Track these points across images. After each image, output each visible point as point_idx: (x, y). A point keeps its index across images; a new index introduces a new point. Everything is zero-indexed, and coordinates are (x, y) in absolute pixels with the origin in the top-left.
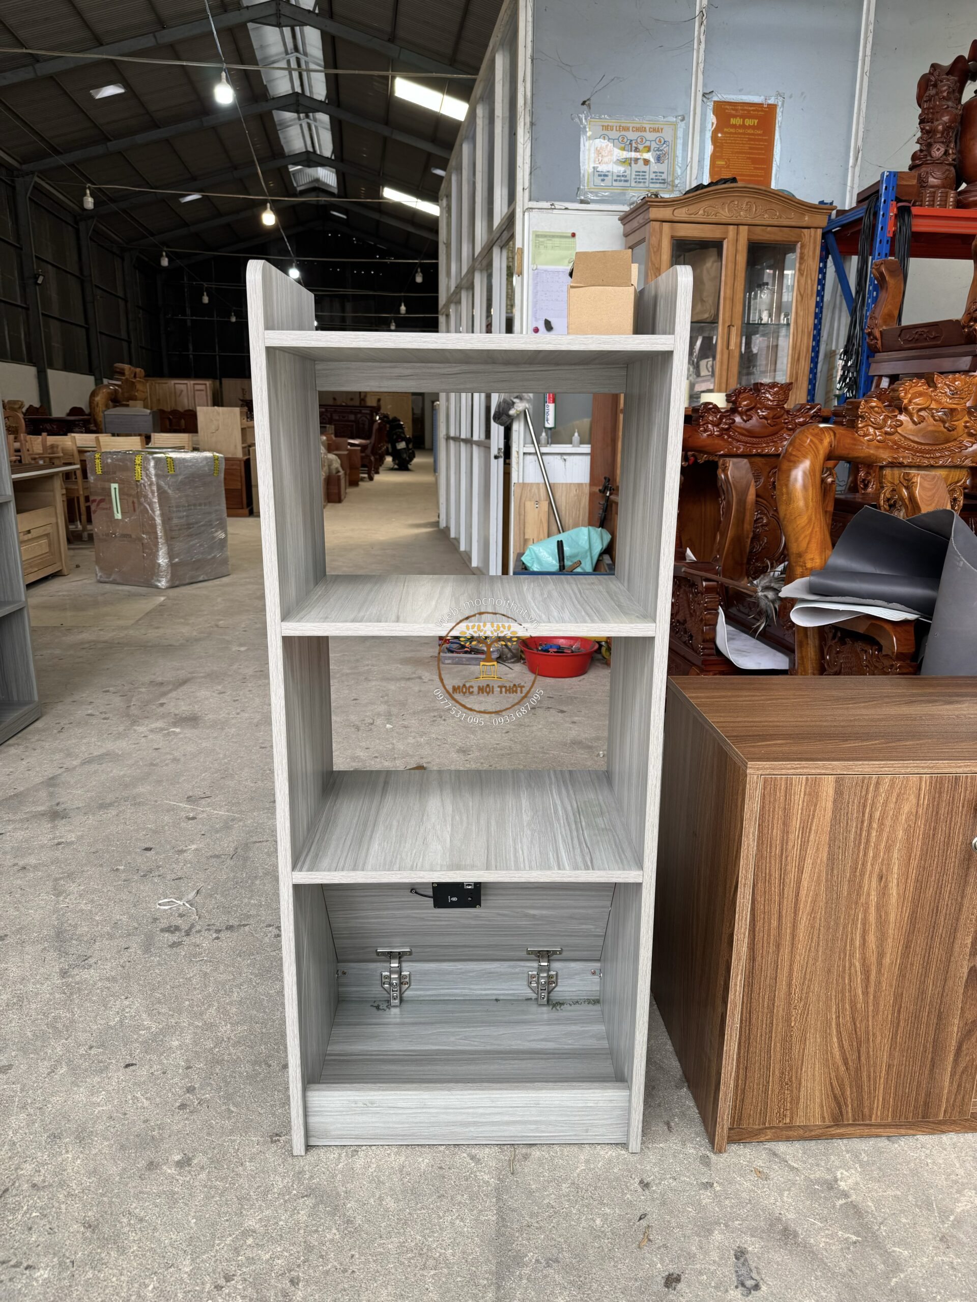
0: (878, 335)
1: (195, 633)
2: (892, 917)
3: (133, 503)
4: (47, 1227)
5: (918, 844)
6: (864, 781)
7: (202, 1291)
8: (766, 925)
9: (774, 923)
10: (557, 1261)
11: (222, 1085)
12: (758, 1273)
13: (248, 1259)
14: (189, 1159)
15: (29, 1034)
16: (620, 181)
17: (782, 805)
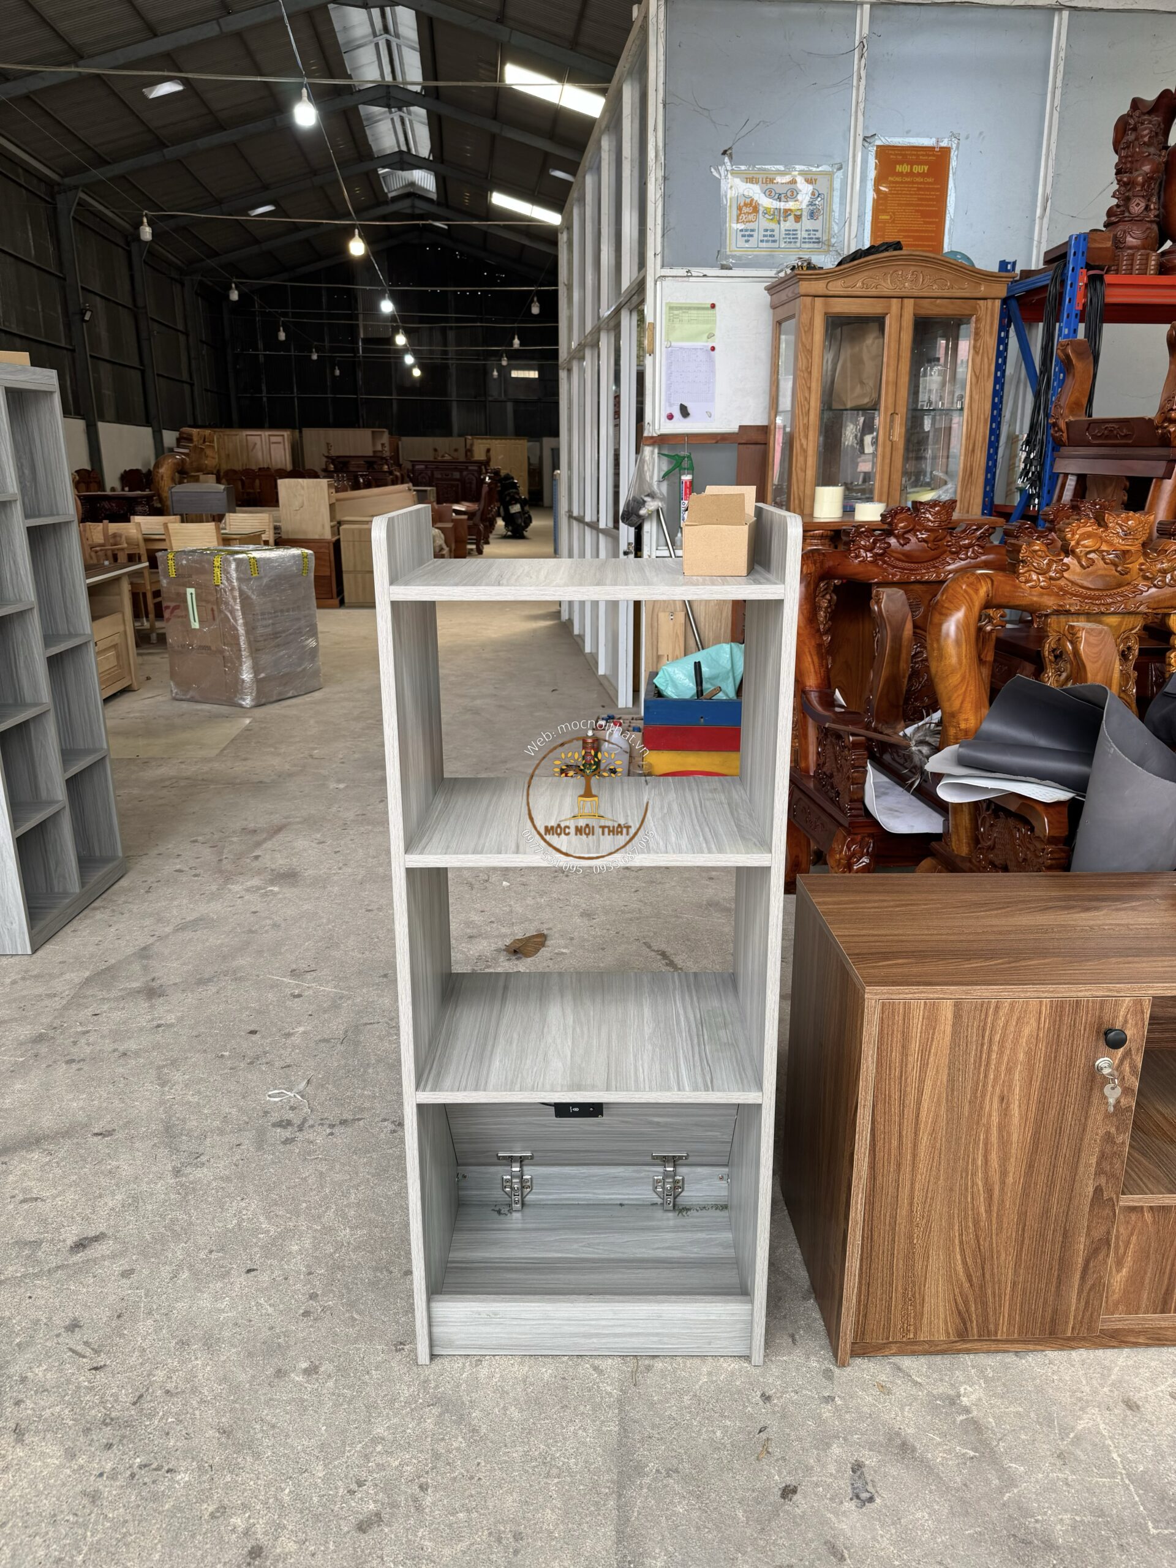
0: (1063, 426)
1: (287, 767)
2: (1015, 1137)
3: (212, 610)
4: (184, 1432)
5: (1039, 1066)
6: (982, 1007)
7: (336, 1495)
8: (887, 1145)
9: (895, 1143)
10: (677, 1471)
11: (344, 1291)
12: (874, 1486)
13: (378, 1465)
14: (316, 1367)
15: (148, 1237)
16: (767, 241)
17: (900, 1029)
